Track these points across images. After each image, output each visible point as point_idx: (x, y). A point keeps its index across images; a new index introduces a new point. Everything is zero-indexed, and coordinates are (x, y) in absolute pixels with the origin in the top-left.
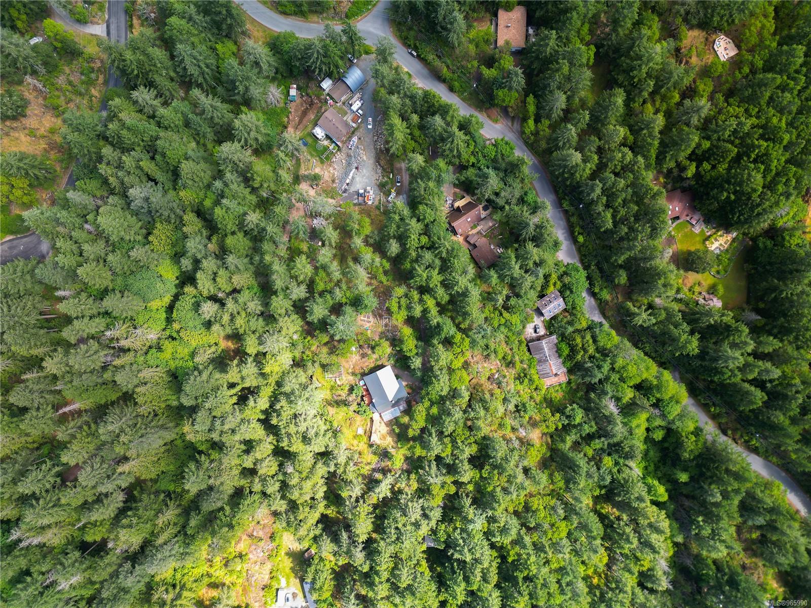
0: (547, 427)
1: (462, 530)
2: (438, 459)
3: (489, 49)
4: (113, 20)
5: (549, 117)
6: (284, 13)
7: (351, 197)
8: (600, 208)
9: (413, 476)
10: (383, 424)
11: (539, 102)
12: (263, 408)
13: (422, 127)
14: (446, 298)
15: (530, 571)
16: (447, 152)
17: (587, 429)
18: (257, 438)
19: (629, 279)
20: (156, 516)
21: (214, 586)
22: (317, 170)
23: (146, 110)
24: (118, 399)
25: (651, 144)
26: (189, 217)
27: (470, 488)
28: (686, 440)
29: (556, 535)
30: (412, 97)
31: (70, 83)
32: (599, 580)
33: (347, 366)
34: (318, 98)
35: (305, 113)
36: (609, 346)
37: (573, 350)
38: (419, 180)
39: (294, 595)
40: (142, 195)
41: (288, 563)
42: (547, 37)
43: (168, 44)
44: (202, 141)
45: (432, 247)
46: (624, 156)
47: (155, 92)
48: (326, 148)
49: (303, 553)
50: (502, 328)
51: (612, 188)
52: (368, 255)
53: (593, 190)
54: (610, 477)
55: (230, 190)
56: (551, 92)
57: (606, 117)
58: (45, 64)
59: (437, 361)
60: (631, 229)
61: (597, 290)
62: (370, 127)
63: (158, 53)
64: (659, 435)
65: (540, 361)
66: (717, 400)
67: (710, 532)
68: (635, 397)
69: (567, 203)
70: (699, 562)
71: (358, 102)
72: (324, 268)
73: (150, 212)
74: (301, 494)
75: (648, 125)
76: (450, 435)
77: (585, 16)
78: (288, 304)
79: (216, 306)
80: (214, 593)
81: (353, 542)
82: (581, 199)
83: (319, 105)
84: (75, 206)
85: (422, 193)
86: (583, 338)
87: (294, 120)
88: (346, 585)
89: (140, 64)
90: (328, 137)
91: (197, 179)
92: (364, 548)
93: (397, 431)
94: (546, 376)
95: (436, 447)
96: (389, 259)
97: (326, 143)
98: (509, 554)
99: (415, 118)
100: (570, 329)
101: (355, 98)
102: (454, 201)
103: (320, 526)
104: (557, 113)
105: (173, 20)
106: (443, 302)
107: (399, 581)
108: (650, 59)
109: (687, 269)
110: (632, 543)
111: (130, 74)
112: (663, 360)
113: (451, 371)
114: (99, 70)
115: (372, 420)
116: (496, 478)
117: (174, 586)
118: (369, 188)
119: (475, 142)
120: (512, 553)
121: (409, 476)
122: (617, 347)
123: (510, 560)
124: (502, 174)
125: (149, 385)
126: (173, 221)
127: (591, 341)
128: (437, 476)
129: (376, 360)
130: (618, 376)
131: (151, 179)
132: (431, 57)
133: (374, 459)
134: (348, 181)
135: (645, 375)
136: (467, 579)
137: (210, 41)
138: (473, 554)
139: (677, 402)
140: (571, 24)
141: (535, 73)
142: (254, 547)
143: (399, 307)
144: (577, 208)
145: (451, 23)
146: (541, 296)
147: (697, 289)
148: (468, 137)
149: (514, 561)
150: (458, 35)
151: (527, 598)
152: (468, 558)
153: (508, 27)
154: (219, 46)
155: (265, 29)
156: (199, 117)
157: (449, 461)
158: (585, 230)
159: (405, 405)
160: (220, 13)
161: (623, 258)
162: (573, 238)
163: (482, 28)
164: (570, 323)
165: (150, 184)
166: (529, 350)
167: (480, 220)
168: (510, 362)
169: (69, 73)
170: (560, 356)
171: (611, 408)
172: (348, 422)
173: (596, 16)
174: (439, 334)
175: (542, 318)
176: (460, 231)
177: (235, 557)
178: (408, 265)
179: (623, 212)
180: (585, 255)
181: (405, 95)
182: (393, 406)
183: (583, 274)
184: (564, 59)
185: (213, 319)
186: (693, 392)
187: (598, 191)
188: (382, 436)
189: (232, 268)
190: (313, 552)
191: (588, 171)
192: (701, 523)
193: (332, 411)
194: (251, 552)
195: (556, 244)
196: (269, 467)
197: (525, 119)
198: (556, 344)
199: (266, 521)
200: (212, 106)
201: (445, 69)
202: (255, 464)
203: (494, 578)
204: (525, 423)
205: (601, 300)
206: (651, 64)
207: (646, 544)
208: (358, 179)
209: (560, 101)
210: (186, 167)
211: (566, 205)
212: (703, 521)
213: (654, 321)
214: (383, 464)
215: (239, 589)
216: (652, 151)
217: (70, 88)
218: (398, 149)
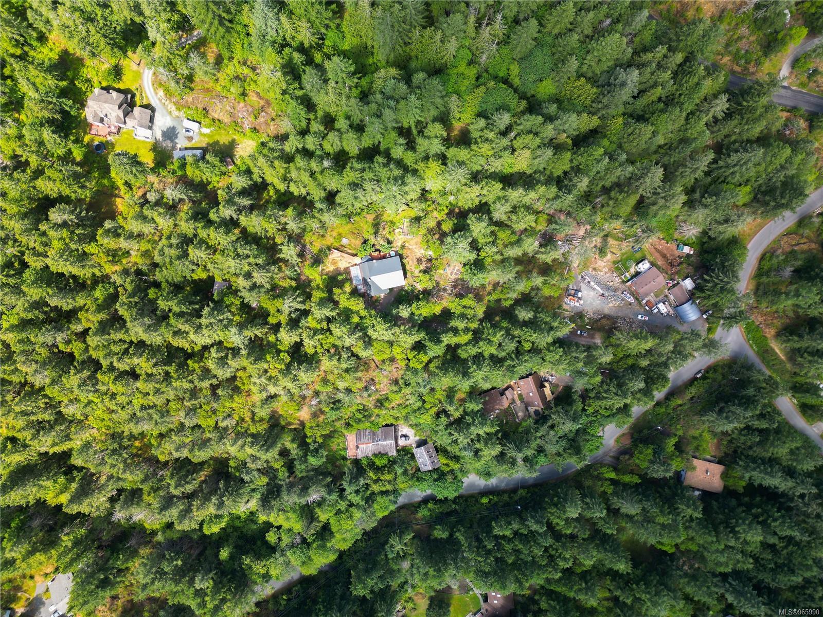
0: (311, 428)
1: (231, 321)
2: (306, 313)
3: (690, 449)
4: (789, 93)
5: (615, 493)
6: (762, 258)
7: (577, 283)
8: (515, 526)
9: (294, 284)
10: (348, 265)
11: (631, 487)
12: (392, 152)
13: (634, 368)
14: (463, 355)
15: (176, 380)
16: (605, 387)
17: (299, 467)
18: (363, 139)
19: (436, 540)
20: (309, 21)
21: (219, 61)
22: (609, 256)
23: (705, 104)
24: (431, 12)
25: (571, 588)
26: (595, 122)
27: (272, 338)
28: (262, 564)
29: (203, 413)
30: (665, 365)
31: (740, 38)
32: (137, 447)
33: (413, 242)
34: (677, 273)
35: (664, 256)
36: (375, 506)
37: (378, 469)
38: (586, 354)
39: (190, 139)
40: (629, 82)
41: (224, 139)
42: (695, 509)
43: (763, 140)
44: (662, 151)
45: (518, 352)
46: (565, 559)
47: (720, 117)
48: (627, 269)
49: (232, 156)
50: (419, 404)
51: (535, 542)
52: (523, 286)
53: (537, 522)
54: (249, 480)
55: (617, 168)
56: (641, 501)
57: (605, 549)
58: (765, 19)
59: (405, 332)
60: (489, 552)
61: (430, 505)
62: (639, 317)
63: (756, 130)
64: (271, 537)
65: (374, 434)
66: (294, 603)
67: (166, 570)
68: (319, 522)
69: (524, 494)
70: (131, 552)
71: (666, 310)
72: (519, 242)
73: (609, 85)
74: (299, 169)
75: (589, 589)
76: (329, 330)
77: (705, 548)
78: (490, 198)
79: (503, 127)
80: (211, 59)
81: (240, 211)
82: (526, 509)
83: (669, 272)
84: (633, 15)
85: (574, 354)
86: (389, 482)
87: (660, 245)
88: (194, 192)
89: (752, 110)
90: (637, 274)
91: (631, 138)
92: (232, 218)
93: (340, 278)
94: (358, 437)
95: (320, 313)
96: (512, 307)
97: (632, 271)
98: (195, 362)
99: (644, 363)
100: (400, 471)
101: (669, 308)
102: (551, 383)
103: (260, 180)
104: (616, 502)
105: (788, 151)
106: (459, 351)
107: (195, 247)
108: (655, 604)
109: (432, 599)
110: (176, 488)
111: (743, 97)
112: (345, 557)
113: (391, 343)
114: (746, 69)
115: (356, 255)
116: (277, 366)
117: (231, 21)
118: (582, 302)
119: (608, 416)
120: (196, 366)
121: (295, 280)
122: (373, 514)
123: (189, 362)
124: (571, 436)
125: (440, 44)
126: (594, 105)
127: (384, 489)
128: (290, 307)
129: (412, 273)
130: (343, 509)
131: (641, 92)
132: (693, 391)
133: (315, 249)
134: (592, 283)
135: (338, 536)
136: (181, 315)
137: (756, 181)
138: (207, 326)
139: (304, 563)
140: (704, 533)
141: (660, 490)
142: (250, 109)
143: (464, 307)
144: (517, 503)
145: (727, 418)
146: (438, 450)
147: (410, 605)
148: (614, 411)
149: (188, 365)
150: (712, 421)
151: (150, 371)
152: (204, 321)
153: (707, 472)
154: (748, 189)
155: (751, 236)
156: (689, 153)
157: (303, 322)
158: (493, 506)
159: (362, 291)
160: (782, 197)
161: (461, 538)
162: (486, 492)
163: (710, 445)
164: (405, 473)
165: (636, 91)
166: (387, 425)
167: (527, 405)
168: (382, 404)
169: (749, 38)
170: (375, 455)
171: (314, 496)
172: (356, 232)
173: (703, 559)
174: (430, 340)
175: (414, 445)
176: (522, 383)
177: (244, 89)
178: (505, 324)
179: (508, 547)
180: (466, 500)
181: (669, 358)
182: (364, 280)
183: (451, 494)
184: (673, 520)
185: (491, 121)
186: (305, 581)
187: (535, 527)
188: (337, 261)
189: (539, 152)
190: (230, 167)
191: (556, 521)
192: (175, 563)
193: (370, 218)
194: (246, 106)
195: (488, 475)
196: (332, 143)
197: (615, 469)
198: (386, 454)
199: (272, 128)
200: (697, 168)
201: (680, 402)
202: (339, 130)
203: (177, 342)
204: (321, 406)
205: (419, 507)
206: (649, 604)
207: (168, 502)
208: (592, 293)
209: (630, 508)
210: (646, 130)
211: (521, 492)
212: (177, 565)
213: (390, 556)
214: (308, 256)
215: (211, 85)
216: (564, 589)
217: (736, 37)
218: (619, 339)
